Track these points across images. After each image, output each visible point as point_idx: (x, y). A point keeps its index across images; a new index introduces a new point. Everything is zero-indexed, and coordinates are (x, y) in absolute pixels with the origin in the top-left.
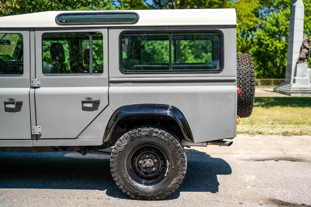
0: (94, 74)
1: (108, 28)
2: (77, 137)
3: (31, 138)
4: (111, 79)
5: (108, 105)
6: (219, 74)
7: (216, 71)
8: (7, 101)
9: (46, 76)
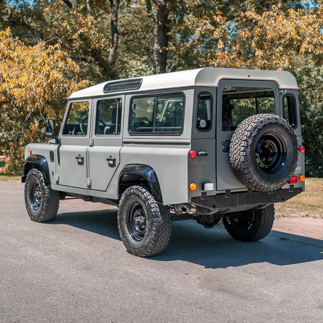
0: (117, 135)
1: (126, 94)
2: (106, 190)
3: (87, 188)
4: (124, 140)
5: (119, 163)
6: (180, 136)
7: (179, 133)
8: (78, 156)
9: (96, 136)
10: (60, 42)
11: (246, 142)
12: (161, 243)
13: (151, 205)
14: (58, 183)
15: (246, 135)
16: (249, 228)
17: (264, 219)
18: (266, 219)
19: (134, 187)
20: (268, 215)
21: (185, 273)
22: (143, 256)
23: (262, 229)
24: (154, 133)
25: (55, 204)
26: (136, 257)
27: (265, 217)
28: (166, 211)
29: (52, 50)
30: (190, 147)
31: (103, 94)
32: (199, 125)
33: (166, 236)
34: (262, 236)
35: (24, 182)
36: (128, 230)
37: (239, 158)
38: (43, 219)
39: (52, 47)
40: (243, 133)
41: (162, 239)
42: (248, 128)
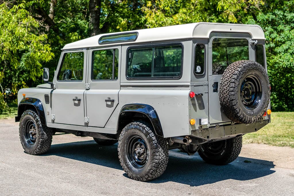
0: (114, 80)
1: (122, 45)
2: (104, 127)
3: (84, 125)
4: (121, 84)
5: (118, 104)
6: (179, 80)
7: (179, 77)
8: (75, 98)
9: (92, 81)
10: (23, 2)
11: (234, 84)
12: (161, 170)
13: (152, 138)
14: (53, 121)
15: (234, 78)
16: (221, 154)
17: (235, 146)
18: (236, 146)
19: (135, 123)
20: (238, 142)
21: (188, 193)
22: (144, 180)
23: (233, 154)
24: (153, 78)
25: (50, 139)
26: (138, 181)
27: (235, 145)
28: (164, 142)
29: (16, 9)
30: (190, 89)
31: (98, 45)
32: (196, 70)
33: (165, 164)
34: (233, 160)
35: (19, 121)
36: (129, 159)
37: (228, 97)
38: (39, 152)
39: (16, 7)
40: (230, 76)
41: (162, 166)
42: (234, 72)
